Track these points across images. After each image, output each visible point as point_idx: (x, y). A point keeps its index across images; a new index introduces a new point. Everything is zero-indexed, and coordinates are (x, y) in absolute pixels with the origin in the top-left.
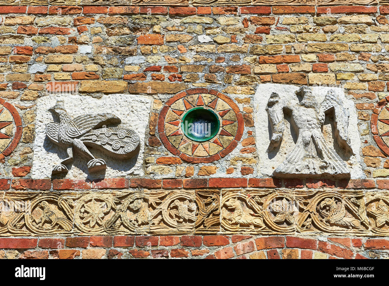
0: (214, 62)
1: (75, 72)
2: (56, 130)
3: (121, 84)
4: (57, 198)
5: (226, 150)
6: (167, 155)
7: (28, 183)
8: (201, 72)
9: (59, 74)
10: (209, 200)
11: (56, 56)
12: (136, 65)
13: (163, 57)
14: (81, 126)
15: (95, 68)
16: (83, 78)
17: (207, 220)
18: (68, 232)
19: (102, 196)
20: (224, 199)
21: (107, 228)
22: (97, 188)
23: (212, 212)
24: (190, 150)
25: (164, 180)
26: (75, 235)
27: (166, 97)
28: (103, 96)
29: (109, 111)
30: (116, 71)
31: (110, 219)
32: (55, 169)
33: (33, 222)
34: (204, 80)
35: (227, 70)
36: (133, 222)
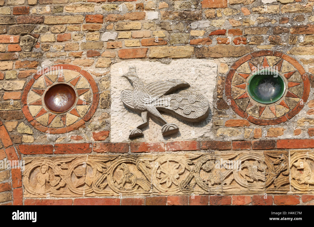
0: (278, 23)
1: (144, 38)
2: (131, 96)
3: (188, 49)
4: (135, 160)
5: (292, 111)
6: (236, 117)
7: (107, 146)
8: (265, 34)
9: (129, 41)
10: (278, 161)
11: (125, 23)
12: (201, 29)
13: (227, 20)
14: (153, 92)
15: (163, 34)
16: (152, 44)
17: (277, 180)
18: (147, 192)
19: (176, 158)
20: (292, 160)
21: (182, 189)
22: (171, 150)
23: (281, 172)
24: (257, 112)
25: (234, 142)
26: (154, 195)
27: (232, 61)
28: (172, 61)
29: (178, 76)
30: (182, 36)
31: (184, 179)
32: (132, 133)
33: (115, 183)
34: (268, 42)
35: (291, 30)
36: (206, 182)
